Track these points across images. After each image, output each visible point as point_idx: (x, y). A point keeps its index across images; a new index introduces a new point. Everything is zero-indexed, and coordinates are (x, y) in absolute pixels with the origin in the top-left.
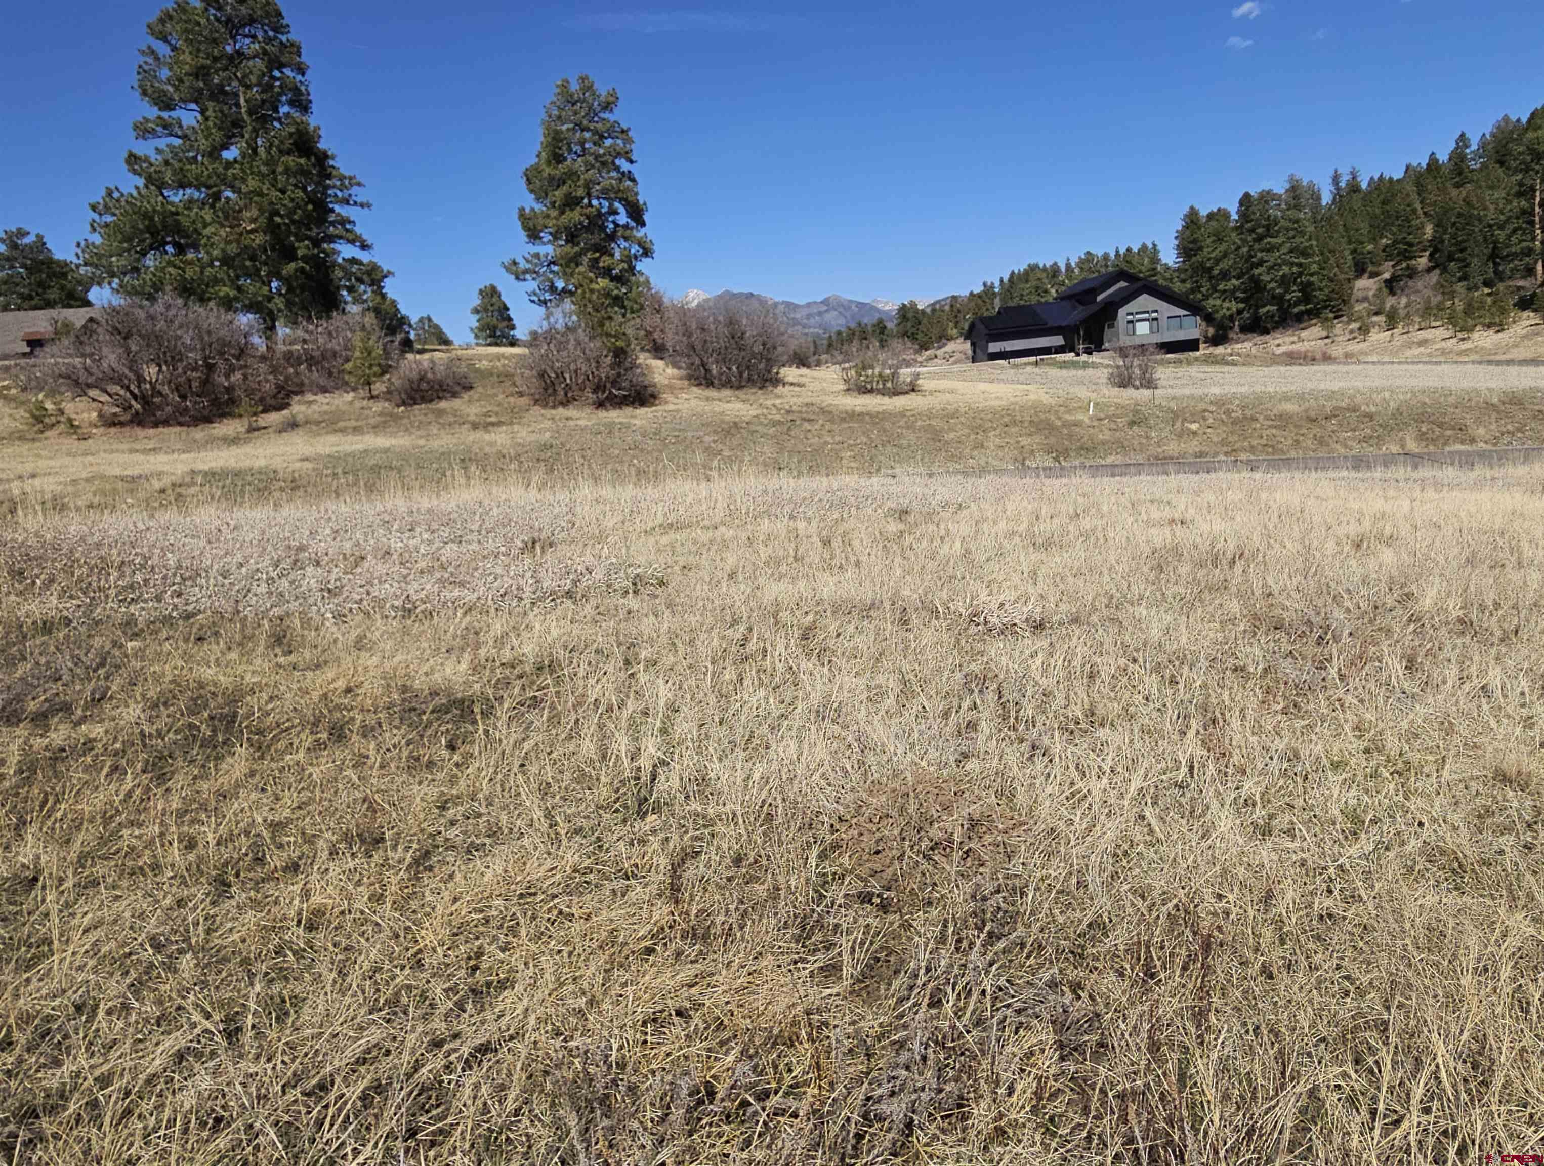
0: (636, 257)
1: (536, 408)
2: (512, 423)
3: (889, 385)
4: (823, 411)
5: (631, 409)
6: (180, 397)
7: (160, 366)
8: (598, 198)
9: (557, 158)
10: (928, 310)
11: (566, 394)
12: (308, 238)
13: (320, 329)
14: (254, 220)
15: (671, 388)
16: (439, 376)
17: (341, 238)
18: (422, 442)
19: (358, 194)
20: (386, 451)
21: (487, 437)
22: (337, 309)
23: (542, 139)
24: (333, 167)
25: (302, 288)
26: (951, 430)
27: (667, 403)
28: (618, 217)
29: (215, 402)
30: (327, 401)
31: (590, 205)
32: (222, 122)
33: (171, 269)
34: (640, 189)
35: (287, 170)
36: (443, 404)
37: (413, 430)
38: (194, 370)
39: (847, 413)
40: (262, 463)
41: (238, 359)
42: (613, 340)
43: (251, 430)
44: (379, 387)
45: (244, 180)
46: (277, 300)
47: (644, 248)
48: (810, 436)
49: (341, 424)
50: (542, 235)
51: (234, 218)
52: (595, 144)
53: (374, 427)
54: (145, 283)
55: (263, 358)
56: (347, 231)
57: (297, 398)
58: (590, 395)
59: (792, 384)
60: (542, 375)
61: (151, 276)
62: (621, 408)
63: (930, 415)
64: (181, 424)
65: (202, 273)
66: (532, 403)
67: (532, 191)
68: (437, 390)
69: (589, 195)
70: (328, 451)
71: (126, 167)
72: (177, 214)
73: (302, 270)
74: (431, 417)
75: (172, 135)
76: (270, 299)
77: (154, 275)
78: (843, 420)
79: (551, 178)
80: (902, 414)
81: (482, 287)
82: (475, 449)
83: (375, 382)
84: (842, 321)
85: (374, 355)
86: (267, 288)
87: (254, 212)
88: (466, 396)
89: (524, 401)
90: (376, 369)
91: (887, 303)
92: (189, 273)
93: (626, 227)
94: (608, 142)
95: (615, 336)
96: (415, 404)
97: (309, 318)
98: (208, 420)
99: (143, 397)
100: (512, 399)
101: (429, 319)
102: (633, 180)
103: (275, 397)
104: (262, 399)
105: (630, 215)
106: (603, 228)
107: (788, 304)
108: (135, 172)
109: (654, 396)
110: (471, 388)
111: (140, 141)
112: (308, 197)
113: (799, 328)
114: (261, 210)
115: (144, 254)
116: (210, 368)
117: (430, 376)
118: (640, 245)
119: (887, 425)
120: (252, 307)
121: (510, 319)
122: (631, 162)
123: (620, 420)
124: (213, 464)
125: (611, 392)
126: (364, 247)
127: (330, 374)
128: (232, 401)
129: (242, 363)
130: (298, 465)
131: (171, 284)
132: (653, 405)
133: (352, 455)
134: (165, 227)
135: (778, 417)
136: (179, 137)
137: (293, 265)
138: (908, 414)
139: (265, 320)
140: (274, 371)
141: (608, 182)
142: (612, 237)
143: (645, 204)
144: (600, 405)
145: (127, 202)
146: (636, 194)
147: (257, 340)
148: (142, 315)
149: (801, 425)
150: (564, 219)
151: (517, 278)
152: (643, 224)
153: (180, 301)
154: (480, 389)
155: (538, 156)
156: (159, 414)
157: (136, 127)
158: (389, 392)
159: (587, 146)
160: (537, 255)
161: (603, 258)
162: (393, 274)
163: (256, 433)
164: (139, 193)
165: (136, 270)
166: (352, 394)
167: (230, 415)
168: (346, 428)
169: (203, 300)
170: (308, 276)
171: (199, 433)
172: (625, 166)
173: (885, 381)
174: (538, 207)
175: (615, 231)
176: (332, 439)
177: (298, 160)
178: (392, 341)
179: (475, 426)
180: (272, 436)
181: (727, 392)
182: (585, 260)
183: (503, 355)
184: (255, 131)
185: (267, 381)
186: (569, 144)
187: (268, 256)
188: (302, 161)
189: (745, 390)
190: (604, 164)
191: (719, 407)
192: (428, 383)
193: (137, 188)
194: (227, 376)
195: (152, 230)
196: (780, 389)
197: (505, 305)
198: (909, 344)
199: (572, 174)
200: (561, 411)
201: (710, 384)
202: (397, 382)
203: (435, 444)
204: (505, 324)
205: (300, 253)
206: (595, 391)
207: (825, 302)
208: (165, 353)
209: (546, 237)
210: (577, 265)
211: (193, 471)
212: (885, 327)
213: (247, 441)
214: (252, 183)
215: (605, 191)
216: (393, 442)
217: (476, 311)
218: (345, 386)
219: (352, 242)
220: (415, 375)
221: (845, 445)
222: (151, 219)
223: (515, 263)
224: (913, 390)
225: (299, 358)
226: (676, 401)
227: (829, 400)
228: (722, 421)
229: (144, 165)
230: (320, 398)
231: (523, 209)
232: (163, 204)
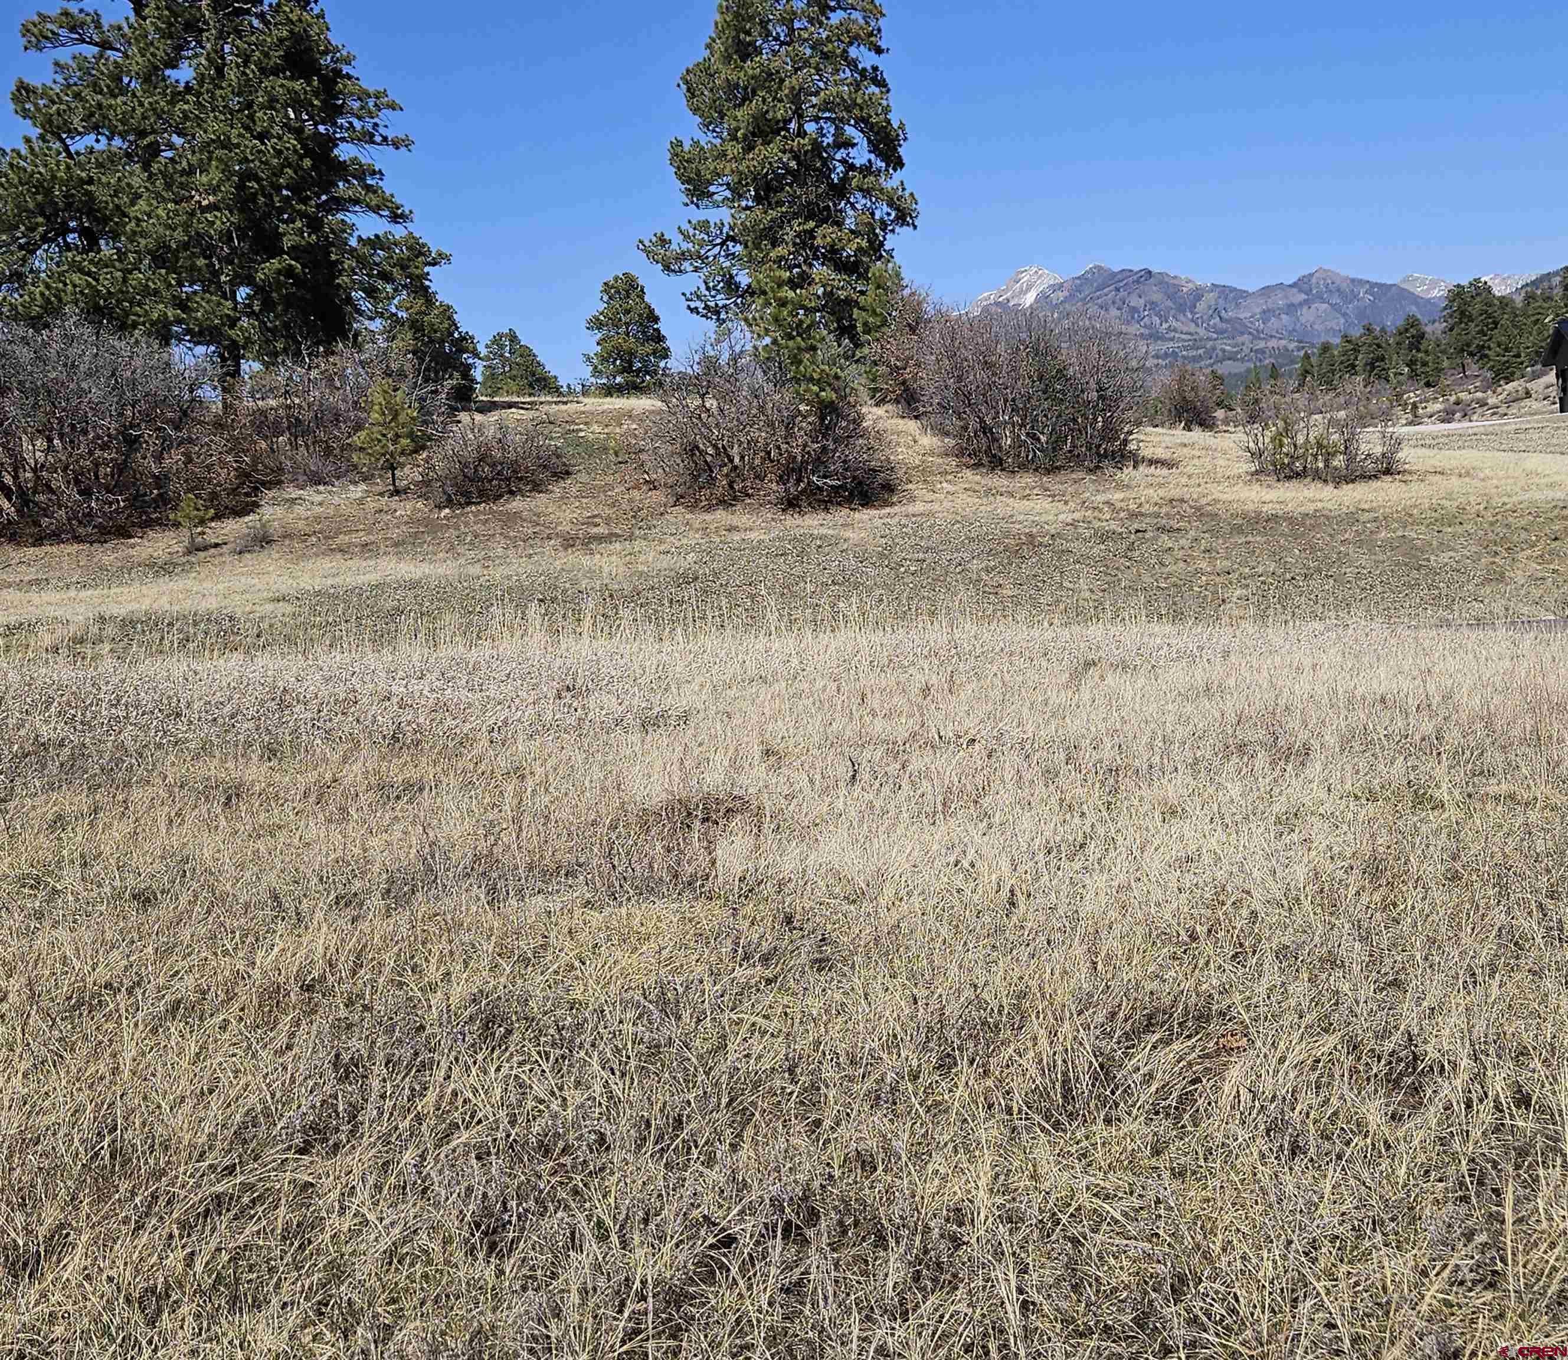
0: (884, 226)
1: (680, 509)
2: (631, 538)
3: (1339, 461)
4: (1200, 513)
5: (845, 511)
6: (80, 493)
7: (50, 440)
8: (817, 119)
9: (745, 51)
10: (1519, 300)
11: (731, 487)
12: (303, 215)
13: (314, 374)
14: (215, 190)
15: (925, 472)
16: (512, 456)
17: (356, 202)
18: (476, 570)
19: (391, 124)
20: (414, 585)
21: (586, 561)
22: (345, 338)
23: (718, 17)
24: (349, 77)
25: (289, 302)
26: (1443, 547)
27: (913, 499)
28: (853, 152)
29: (136, 502)
30: (318, 498)
31: (801, 133)
32: (170, 25)
33: (76, 278)
34: (893, 99)
35: (272, 103)
36: (517, 504)
37: (460, 549)
38: (104, 447)
39: (1245, 516)
40: (212, 604)
41: (177, 428)
42: (815, 388)
43: (194, 549)
44: (409, 474)
45: (200, 122)
46: (245, 322)
47: (898, 209)
48: (1168, 559)
49: (343, 539)
50: (712, 189)
51: (182, 186)
52: (811, 21)
53: (396, 545)
54: (33, 300)
55: (219, 425)
56: (369, 188)
57: (270, 494)
58: (774, 486)
59: (1152, 462)
60: (692, 450)
61: (42, 288)
62: (826, 510)
63: (1408, 518)
64: (78, 539)
65: (125, 280)
66: (673, 499)
67: (695, 110)
68: (508, 479)
69: (799, 114)
70: (318, 584)
71: (12, 106)
72: (90, 181)
73: (289, 272)
74: (495, 527)
75: (83, 41)
76: (233, 323)
77: (48, 287)
78: (1239, 530)
79: (732, 87)
80: (1352, 518)
81: (610, 278)
82: (564, 583)
83: (402, 466)
84: (1339, 323)
85: (402, 418)
86: (229, 304)
87: (215, 175)
88: (557, 489)
89: (658, 497)
90: (405, 442)
91: (1434, 284)
92: (106, 282)
93: (867, 170)
94: (836, 18)
95: (818, 383)
96: (469, 503)
97: (298, 353)
98: (124, 533)
99: (22, 493)
100: (635, 493)
101: (513, 338)
102: (882, 84)
103: (234, 491)
104: (214, 496)
105: (874, 148)
106: (825, 173)
107: (1224, 291)
108: (26, 114)
109: (889, 488)
110: (568, 473)
111: (32, 53)
112: (304, 146)
113: (1246, 338)
114: (227, 171)
115: (30, 249)
116: (132, 443)
117: (497, 454)
118: (891, 204)
119: (1320, 538)
120: (202, 335)
121: (659, 338)
122: (879, 51)
123: (823, 531)
124: (135, 606)
125: (810, 483)
126: (397, 217)
127: (328, 451)
128: (163, 500)
129: (184, 434)
130: (269, 607)
131: (76, 303)
132: (887, 504)
133: (357, 591)
134: (69, 206)
135: (1114, 526)
136: (96, 44)
137: (275, 263)
138: (1366, 516)
139: (224, 360)
140: (235, 447)
141: (834, 90)
142: (840, 191)
143: (902, 126)
144: (791, 504)
145: (11, 165)
146: (887, 110)
147: (211, 395)
148: (24, 354)
149: (1156, 539)
150: (751, 162)
151: (667, 268)
152: (899, 164)
153: (88, 330)
154: (583, 477)
155: (708, 46)
156: (45, 522)
157: (26, 31)
158: (426, 483)
159: (797, 25)
160: (704, 226)
161: (820, 231)
162: (448, 258)
163: (201, 554)
164: (31, 149)
165: (17, 277)
166: (363, 487)
167: (162, 524)
168: (350, 544)
169: (124, 327)
170: (299, 282)
171: (108, 555)
172: (866, 59)
173: (1328, 457)
174: (706, 139)
175: (845, 179)
176: (326, 564)
177: (289, 84)
178: (435, 392)
179: (569, 542)
180: (228, 559)
181: (1028, 479)
182: (789, 234)
183: (630, 415)
184: (222, 36)
185: (223, 464)
186: (764, 24)
187: (233, 249)
188: (298, 85)
189: (1062, 476)
190: (825, 56)
191: (1004, 506)
192: (493, 465)
193: (28, 140)
194: (159, 458)
195: (48, 210)
196: (1128, 473)
197: (652, 311)
198: (1473, 369)
199: (770, 78)
200: (721, 516)
201: (996, 463)
202: (440, 466)
203: (498, 573)
204: (649, 348)
205: (287, 243)
206: (781, 480)
207: (1302, 284)
208: (60, 420)
209: (722, 193)
210: (774, 244)
211: (102, 619)
212: (1422, 336)
213: (187, 568)
214: (215, 126)
215: (827, 106)
216: (426, 569)
217: (596, 324)
218: (351, 472)
219: (376, 210)
220: (470, 454)
221: (1234, 576)
222: (48, 192)
223: (663, 241)
224: (1388, 472)
225: (277, 423)
226: (930, 496)
227: (1217, 492)
228: (1007, 534)
229: (41, 102)
230: (310, 494)
231: (680, 144)
232: (68, 167)
